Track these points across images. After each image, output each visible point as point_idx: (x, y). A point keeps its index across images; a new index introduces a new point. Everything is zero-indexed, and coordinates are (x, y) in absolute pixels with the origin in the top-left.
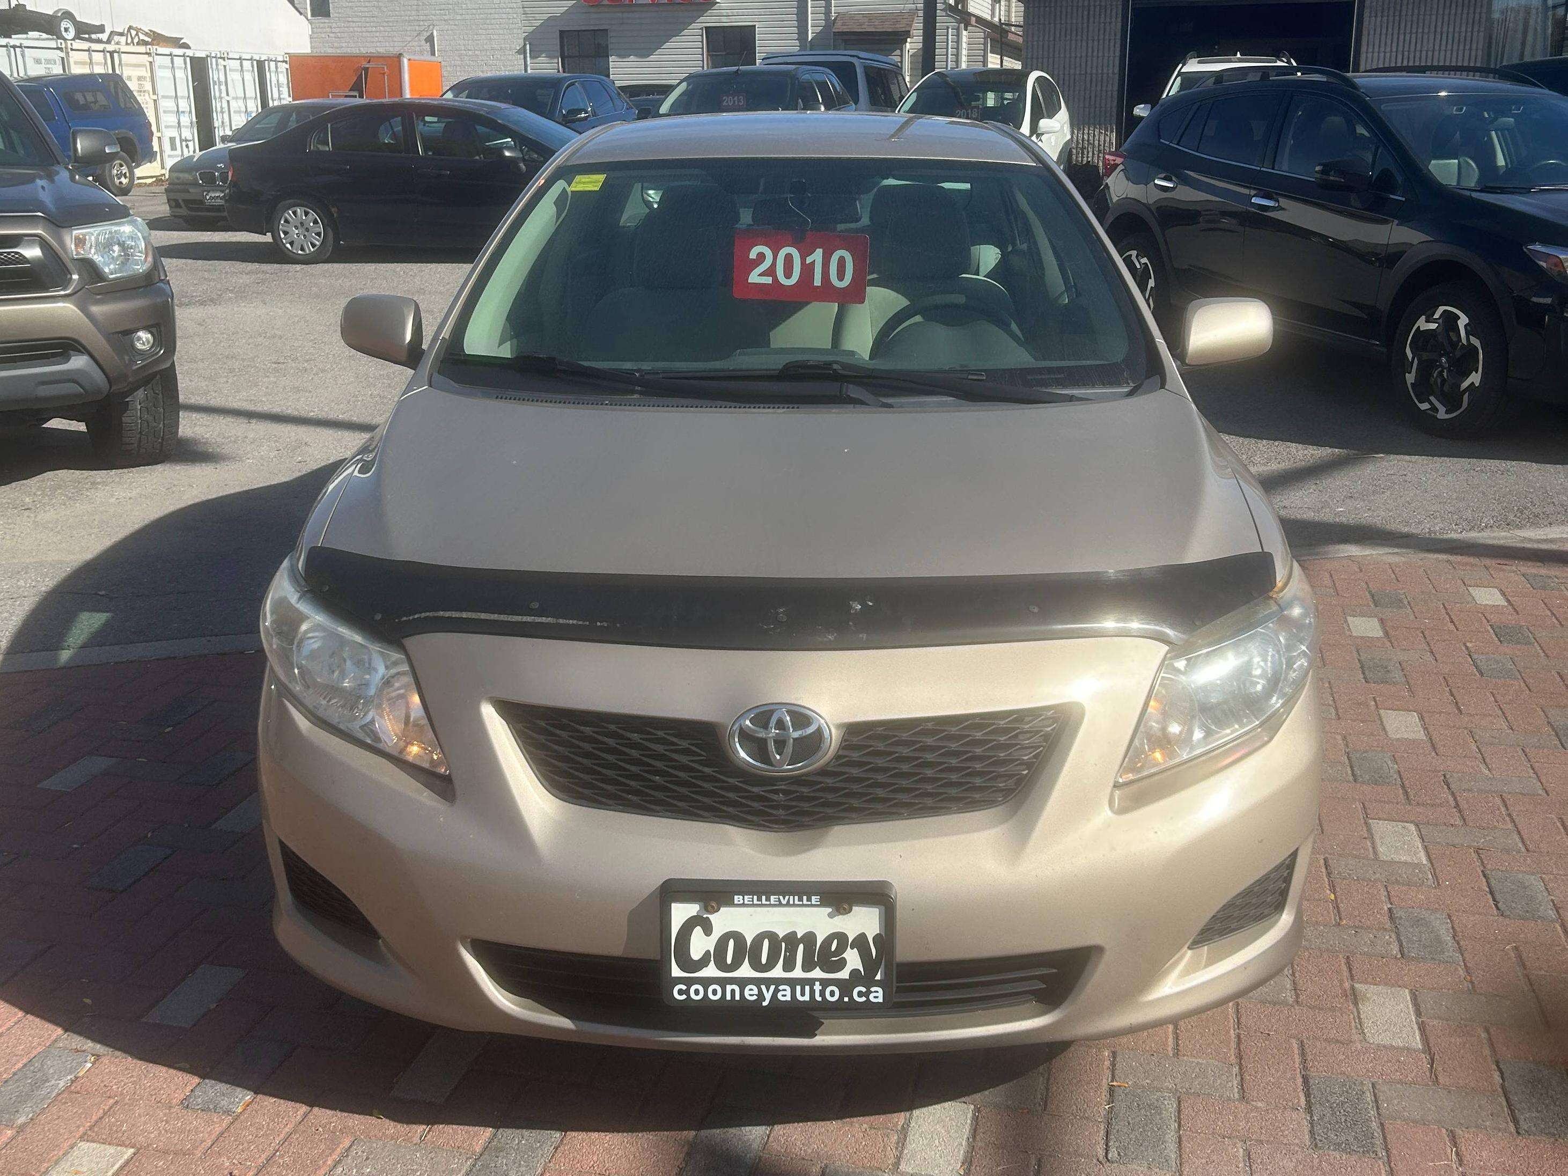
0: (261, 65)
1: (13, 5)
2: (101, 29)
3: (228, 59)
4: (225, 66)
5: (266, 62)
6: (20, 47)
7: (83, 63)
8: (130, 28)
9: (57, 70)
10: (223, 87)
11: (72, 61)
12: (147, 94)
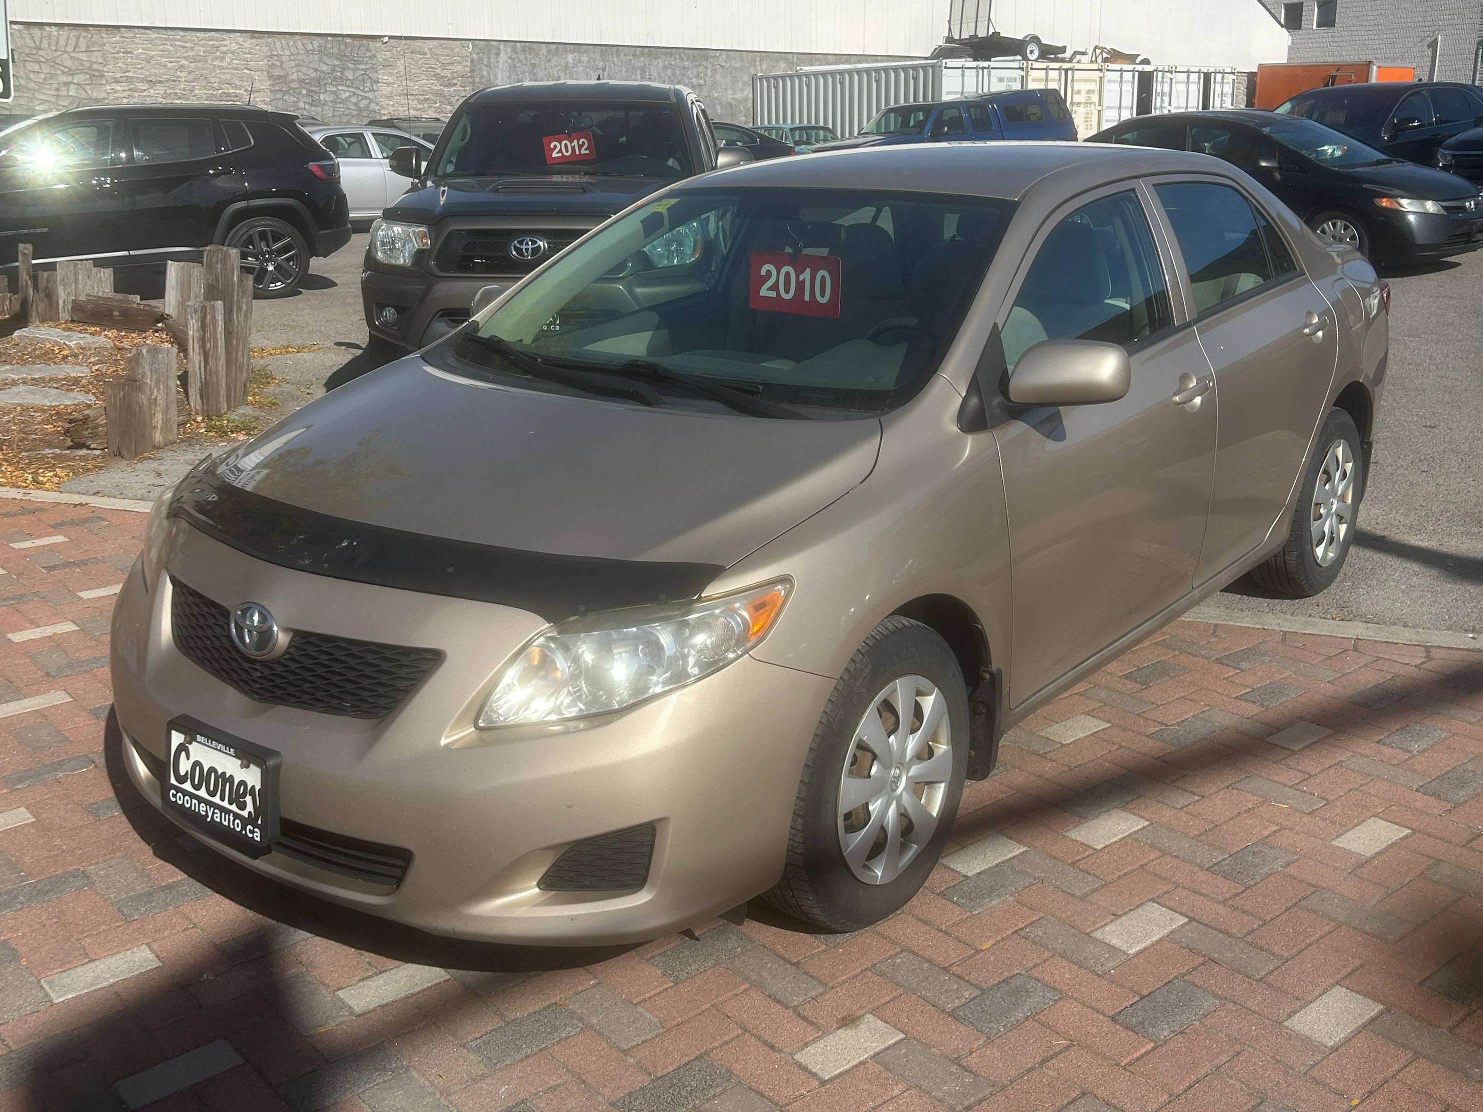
0: (1207, 76)
1: (990, 33)
2: (1063, 49)
3: (1176, 72)
4: (1171, 79)
5: (1213, 74)
6: (988, 68)
7: (1040, 80)
8: (1096, 47)
9: (1016, 86)
10: (1166, 99)
11: (1030, 78)
12: (1093, 106)
